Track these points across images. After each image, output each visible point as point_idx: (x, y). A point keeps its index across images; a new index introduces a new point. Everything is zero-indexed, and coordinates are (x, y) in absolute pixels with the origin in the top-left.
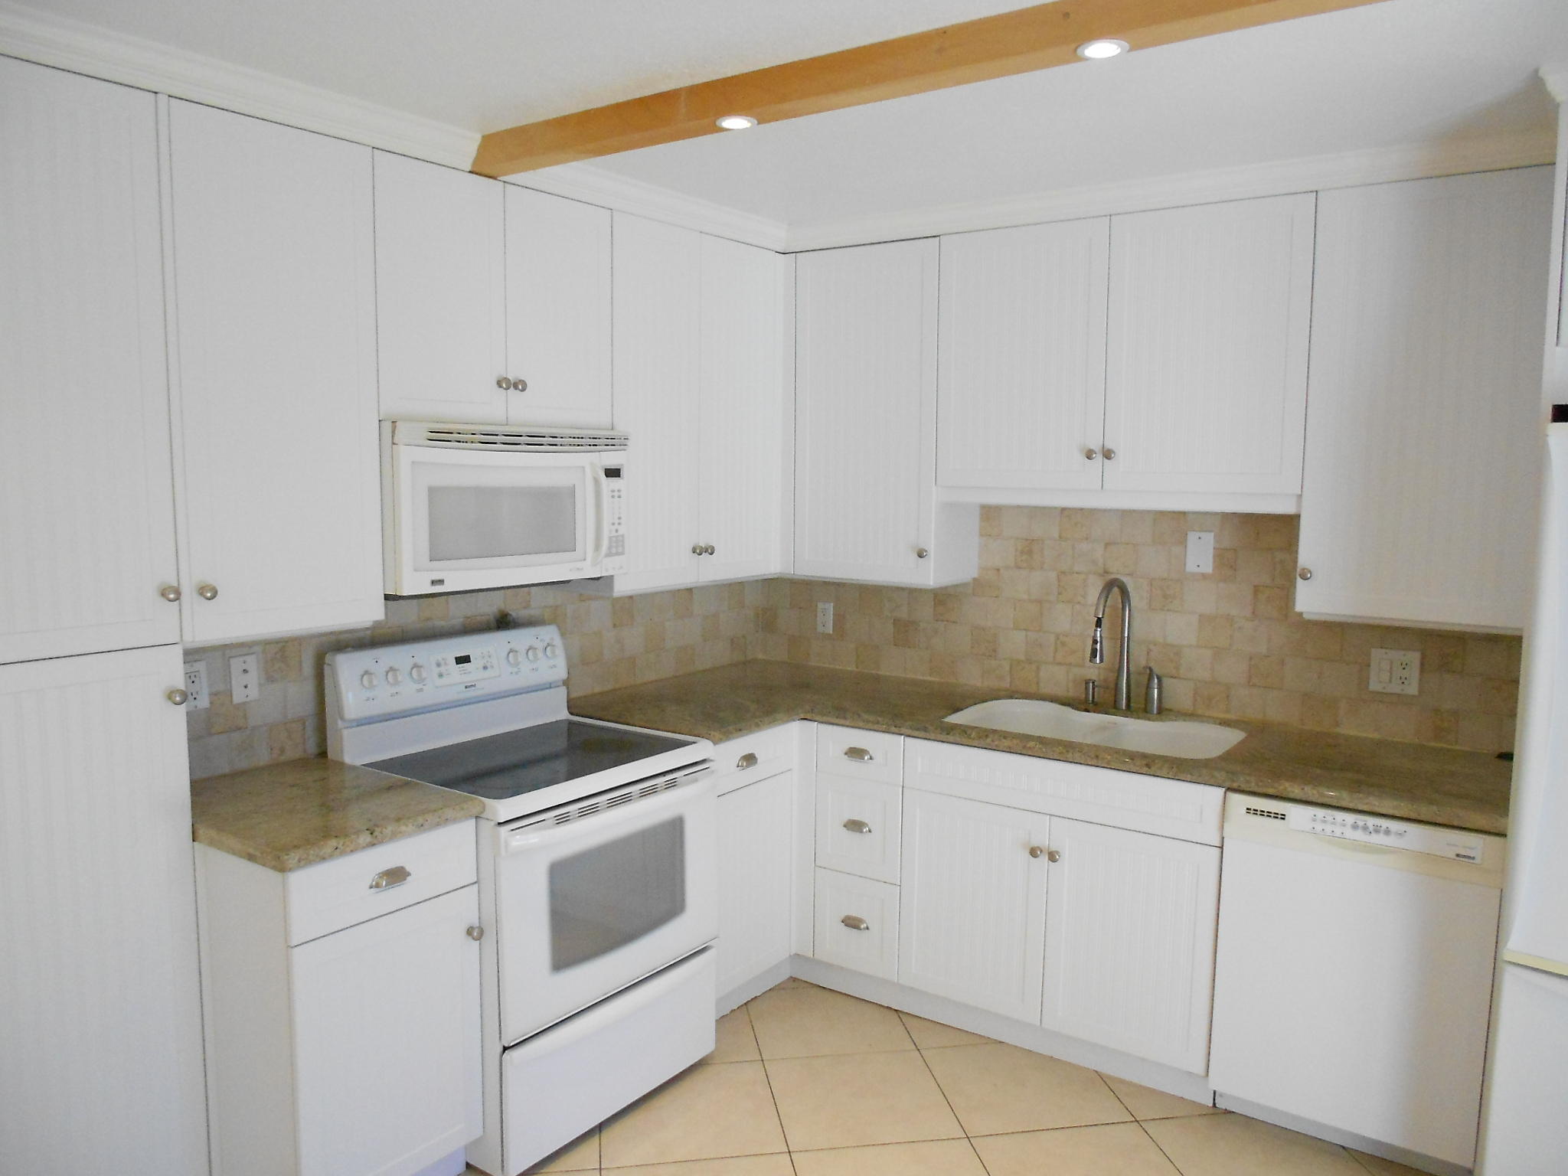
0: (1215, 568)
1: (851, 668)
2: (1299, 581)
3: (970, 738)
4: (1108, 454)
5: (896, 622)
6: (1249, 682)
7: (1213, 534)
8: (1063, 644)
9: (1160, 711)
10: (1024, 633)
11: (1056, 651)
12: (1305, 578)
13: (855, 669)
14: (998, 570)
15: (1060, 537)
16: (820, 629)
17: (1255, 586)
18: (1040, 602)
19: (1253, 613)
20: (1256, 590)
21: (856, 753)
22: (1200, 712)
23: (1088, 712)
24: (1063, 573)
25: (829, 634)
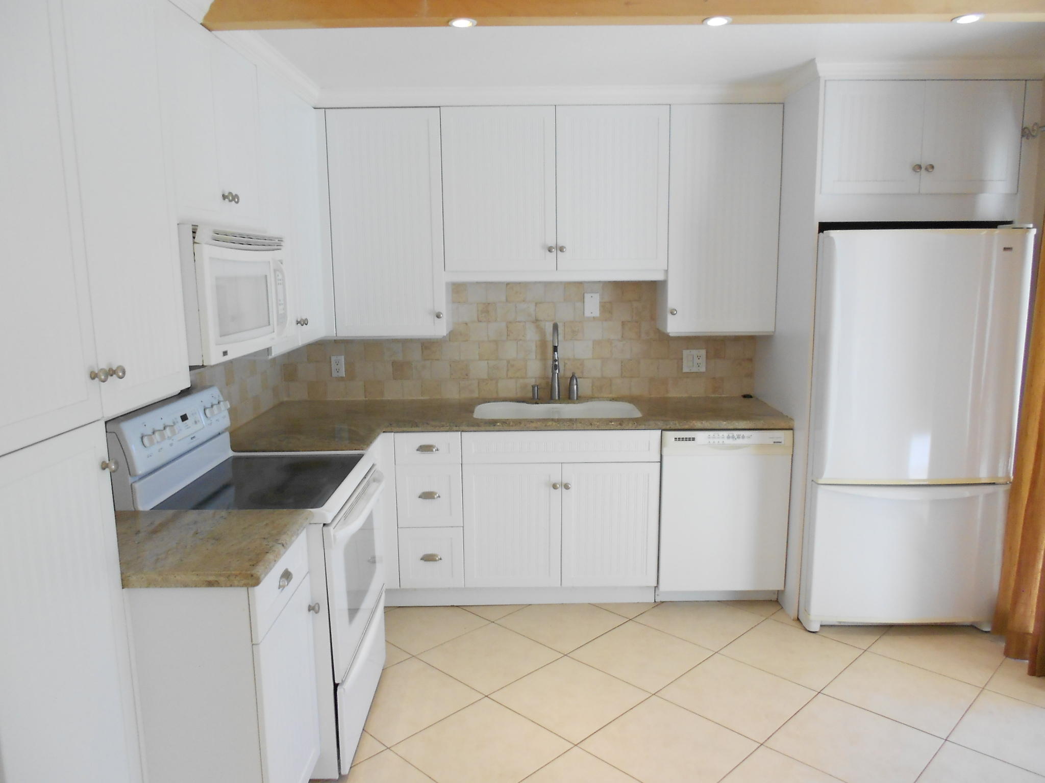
0: (600, 314)
1: (362, 398)
2: (670, 316)
3: (509, 426)
4: (562, 249)
5: (394, 363)
6: (622, 375)
7: (598, 294)
8: (513, 366)
9: (578, 397)
10: (486, 362)
11: (508, 370)
12: (672, 313)
13: (364, 399)
14: (466, 324)
15: (507, 301)
16: (335, 374)
17: (623, 322)
18: (496, 342)
19: (622, 337)
20: (623, 323)
21: (425, 449)
22: (596, 396)
23: (538, 404)
24: (510, 322)
25: (342, 377)
